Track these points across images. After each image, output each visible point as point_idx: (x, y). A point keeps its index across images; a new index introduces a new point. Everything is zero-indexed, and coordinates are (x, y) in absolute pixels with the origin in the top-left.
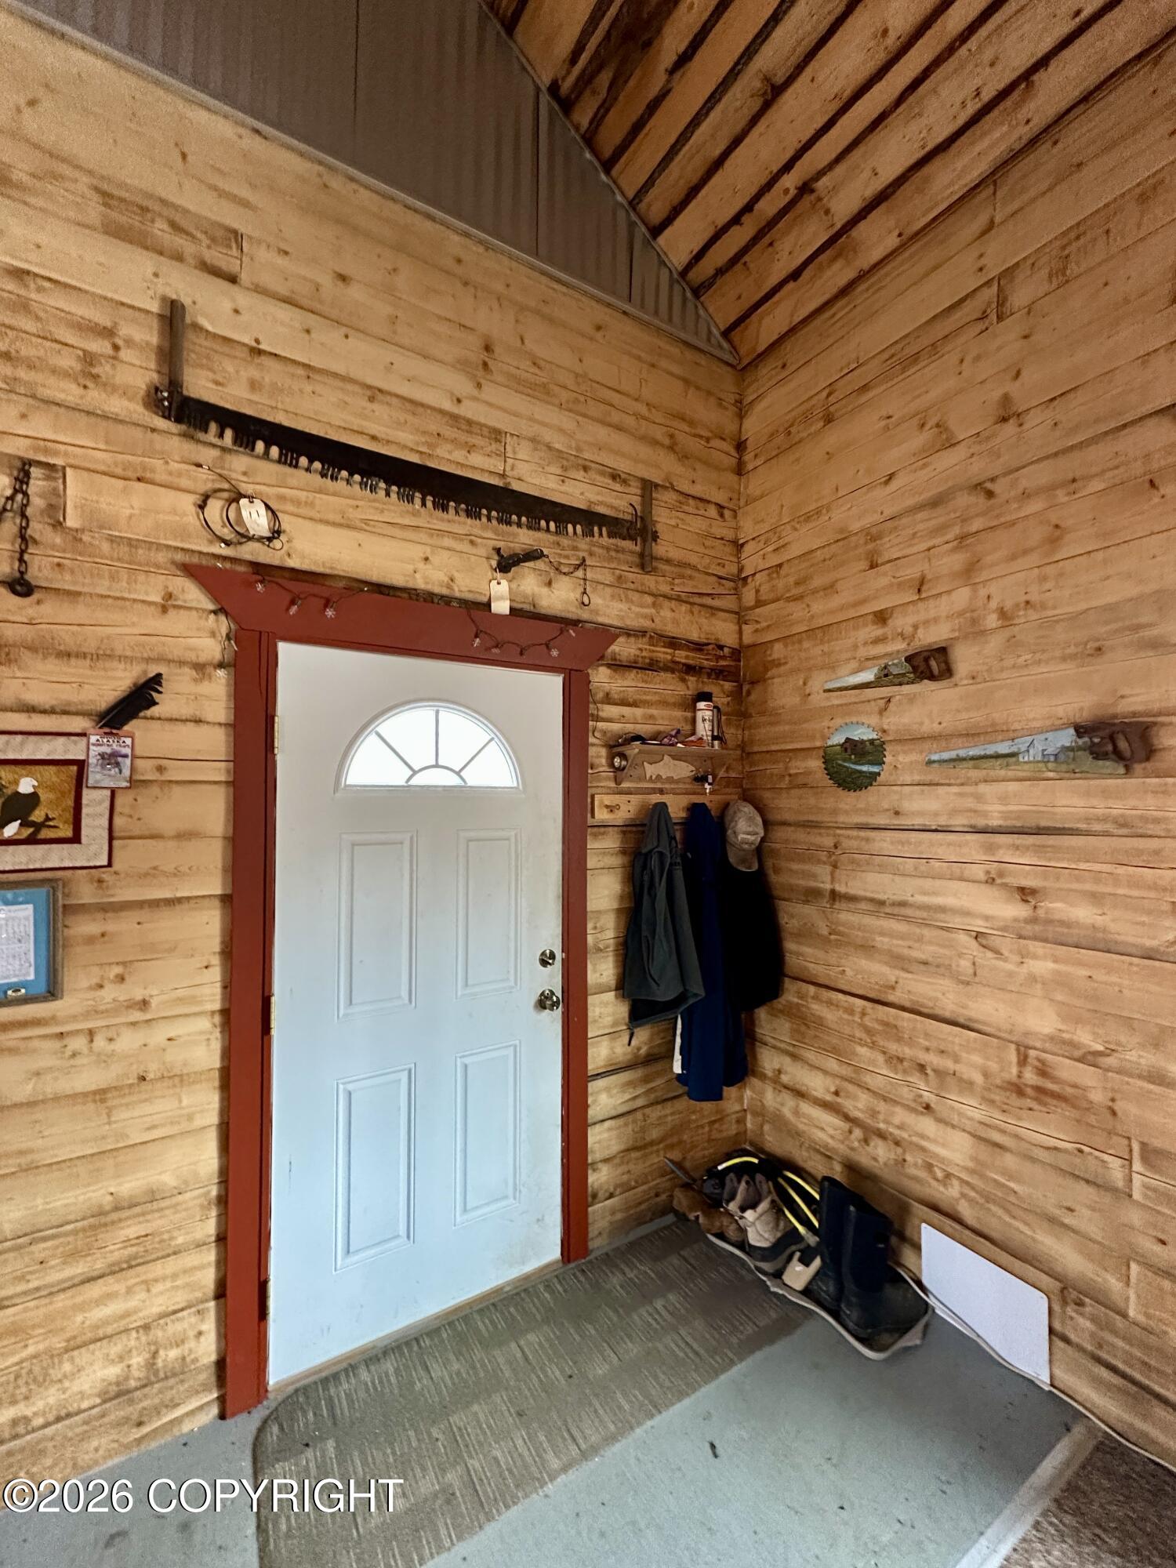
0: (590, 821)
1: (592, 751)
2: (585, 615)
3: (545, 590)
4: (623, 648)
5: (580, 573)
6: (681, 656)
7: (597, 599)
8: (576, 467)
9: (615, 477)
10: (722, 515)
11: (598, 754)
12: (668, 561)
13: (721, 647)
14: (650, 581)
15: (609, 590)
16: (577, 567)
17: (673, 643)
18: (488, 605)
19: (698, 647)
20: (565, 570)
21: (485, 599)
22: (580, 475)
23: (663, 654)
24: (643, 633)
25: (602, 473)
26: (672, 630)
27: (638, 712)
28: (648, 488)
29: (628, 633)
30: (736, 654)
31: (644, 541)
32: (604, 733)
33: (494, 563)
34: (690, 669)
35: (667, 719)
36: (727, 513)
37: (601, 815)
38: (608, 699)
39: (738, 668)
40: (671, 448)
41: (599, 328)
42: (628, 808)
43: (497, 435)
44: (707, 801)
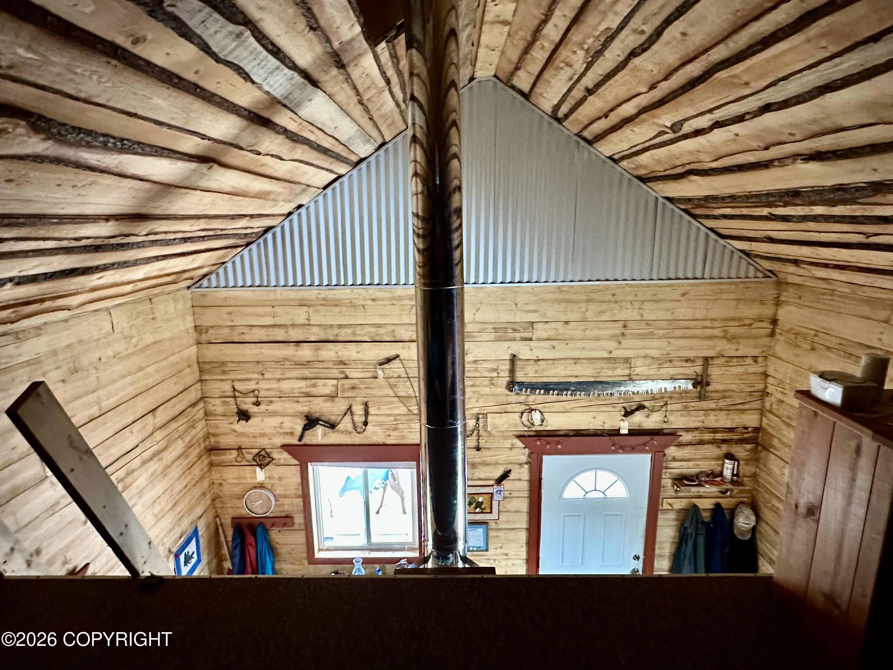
0: (660, 508)
1: (663, 482)
2: (665, 426)
3: (646, 419)
4: (686, 437)
5: (664, 409)
6: (719, 436)
7: (671, 418)
8: (666, 362)
9: (687, 361)
10: (756, 361)
11: (667, 482)
12: (716, 391)
13: (746, 428)
14: (704, 404)
15: (679, 413)
16: (662, 406)
17: (714, 430)
18: (619, 430)
19: (731, 430)
20: (656, 408)
21: (617, 428)
22: (668, 365)
23: (707, 436)
24: (697, 429)
25: (681, 361)
26: (714, 425)
27: (691, 464)
28: (706, 360)
29: (687, 430)
30: (757, 430)
31: (702, 388)
32: (671, 473)
33: (623, 413)
34: (724, 441)
35: (706, 466)
36: (760, 359)
37: (665, 506)
38: (674, 459)
39: (756, 438)
40: (724, 337)
41: (684, 295)
42: (679, 504)
43: (627, 360)
44: (725, 503)
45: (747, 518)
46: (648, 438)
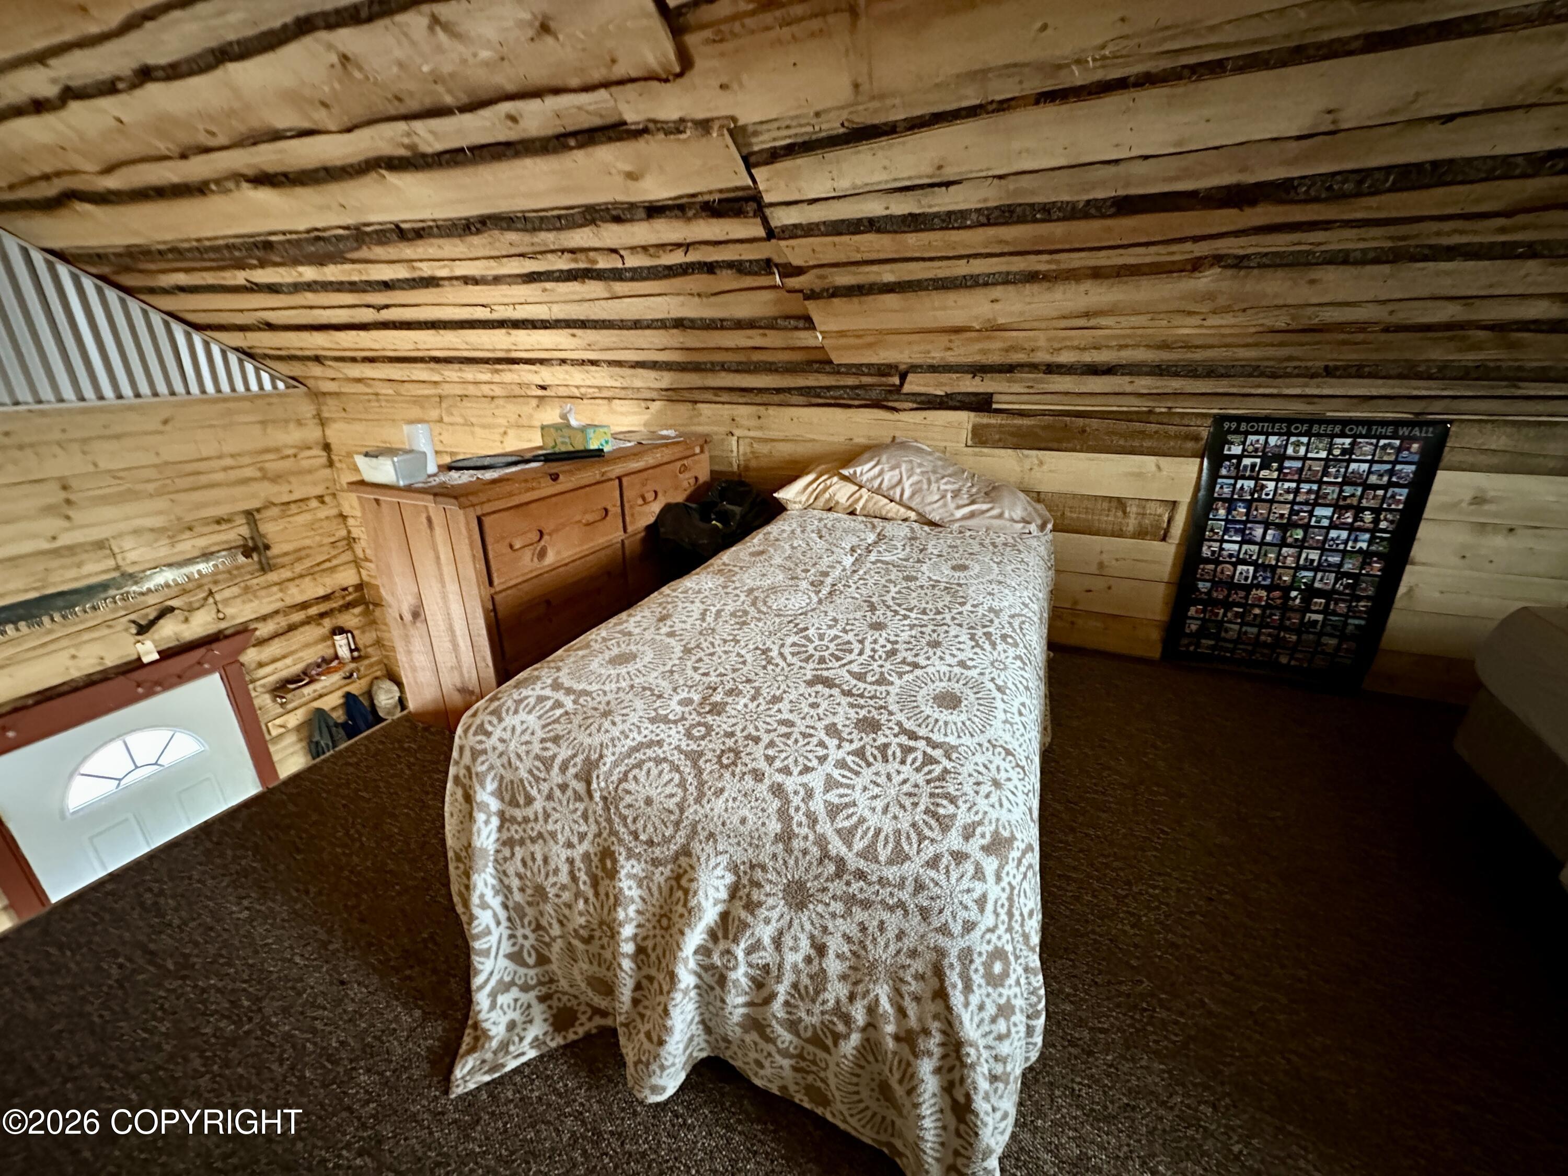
0: (267, 737)
1: (257, 702)
2: (223, 625)
3: (184, 626)
4: (264, 630)
5: (211, 600)
6: (313, 611)
7: (229, 611)
8: (182, 531)
9: (219, 522)
10: (323, 502)
11: (262, 700)
12: (286, 554)
13: (345, 589)
14: (273, 577)
15: (239, 600)
16: (206, 599)
17: (304, 606)
18: (139, 659)
19: (326, 598)
20: (196, 605)
21: (135, 657)
22: (188, 534)
23: (298, 617)
24: (277, 612)
25: (208, 524)
26: (300, 599)
27: (288, 661)
28: (250, 515)
29: (264, 618)
30: (359, 587)
31: (259, 554)
32: (263, 686)
33: (134, 631)
34: (322, 615)
35: (312, 655)
36: (327, 499)
37: (274, 732)
38: (261, 665)
39: (363, 596)
40: (264, 478)
41: (165, 422)
42: (294, 720)
43: (100, 545)
44: (356, 688)
45: (389, 691)
46: (202, 651)
